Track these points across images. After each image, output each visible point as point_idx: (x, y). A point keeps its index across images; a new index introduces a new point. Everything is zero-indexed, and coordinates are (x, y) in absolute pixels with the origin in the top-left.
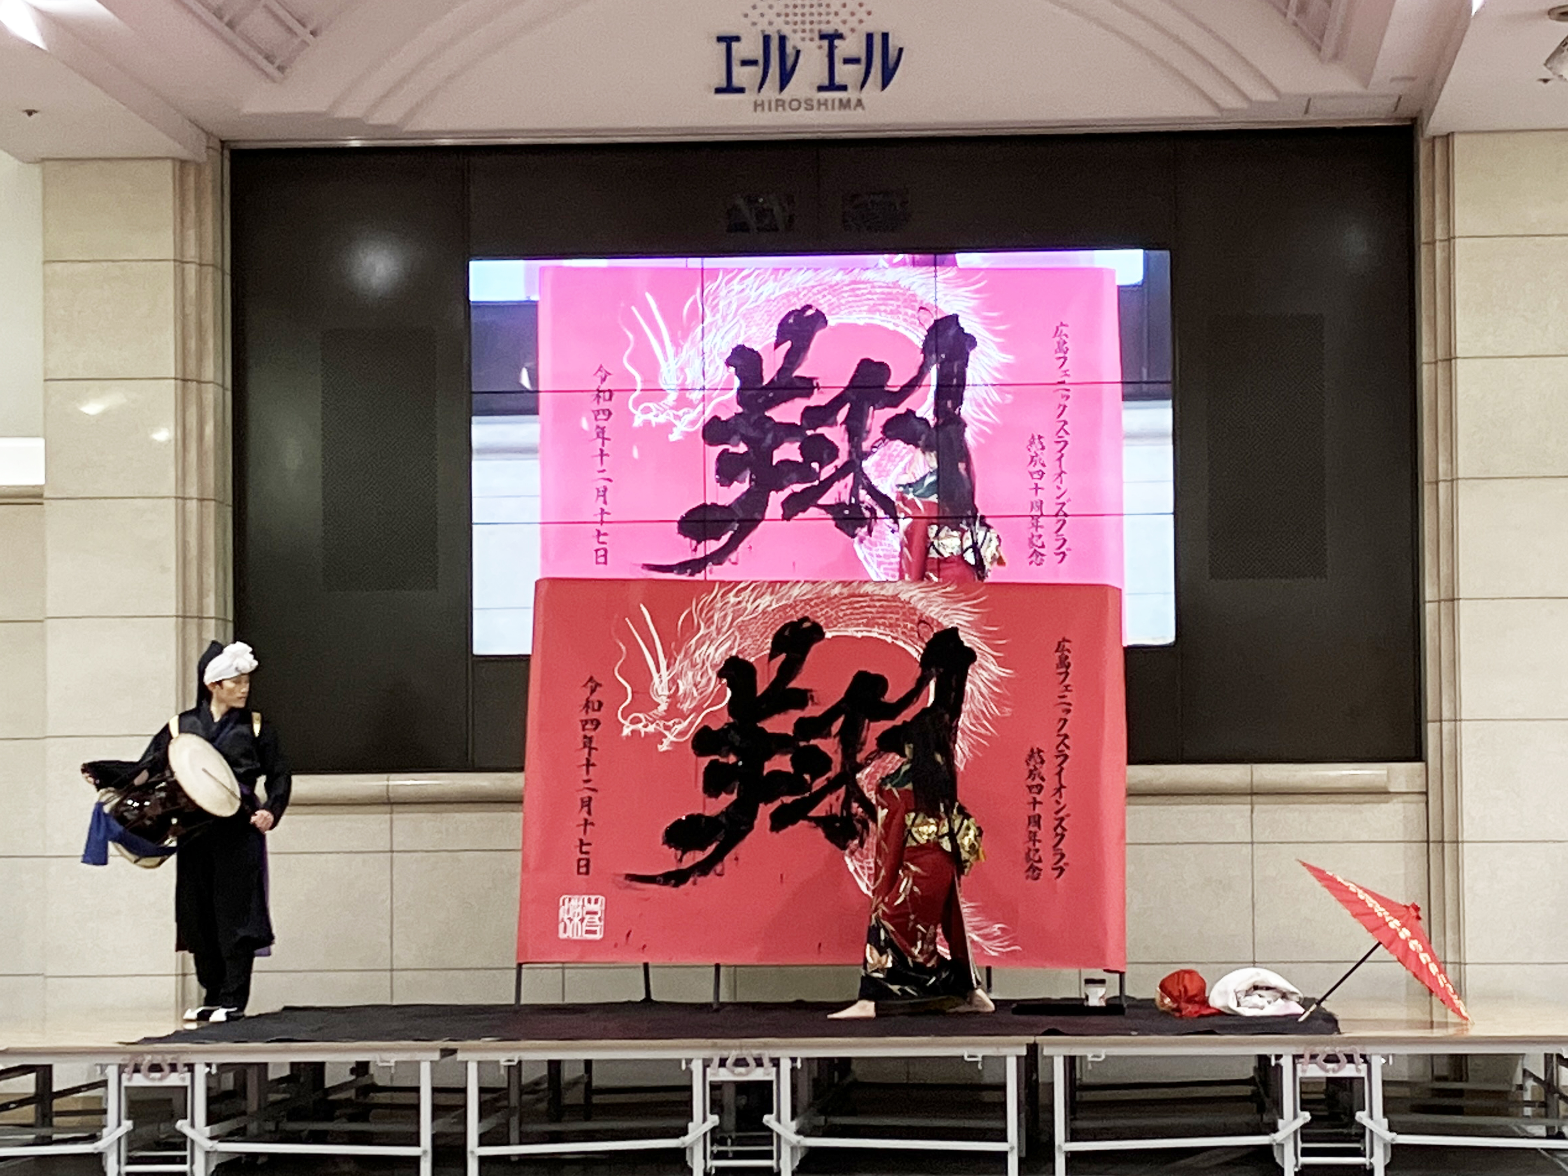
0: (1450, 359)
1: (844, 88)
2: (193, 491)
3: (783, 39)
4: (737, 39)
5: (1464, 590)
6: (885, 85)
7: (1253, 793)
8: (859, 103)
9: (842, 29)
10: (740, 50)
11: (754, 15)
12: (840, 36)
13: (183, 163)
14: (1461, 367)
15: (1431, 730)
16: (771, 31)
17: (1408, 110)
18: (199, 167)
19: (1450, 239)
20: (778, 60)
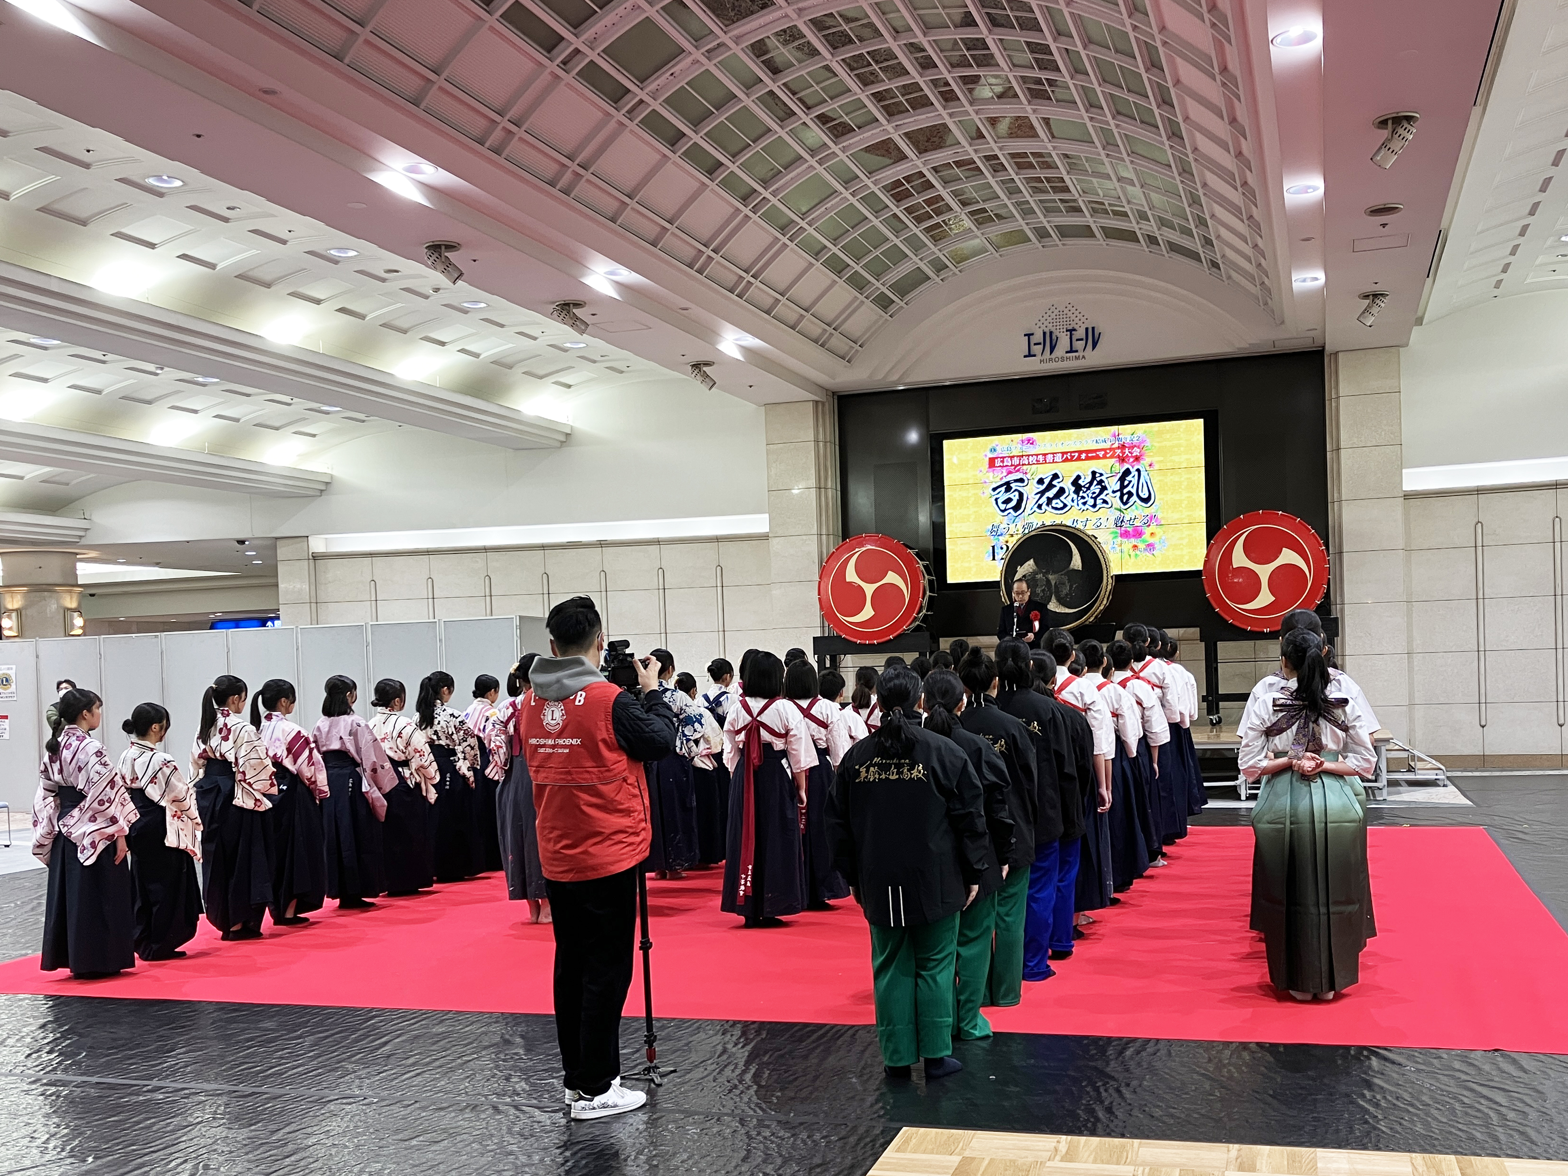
0: (1338, 449)
1: (1077, 351)
3: (1051, 333)
4: (1032, 334)
5: (1345, 549)
6: (1093, 349)
8: (1084, 357)
9: (1076, 327)
10: (1034, 340)
11: (1040, 324)
12: (1075, 330)
13: (817, 402)
14: (1343, 452)
16: (1047, 330)
17: (1319, 343)
18: (823, 404)
19: (1338, 397)
20: (1050, 342)
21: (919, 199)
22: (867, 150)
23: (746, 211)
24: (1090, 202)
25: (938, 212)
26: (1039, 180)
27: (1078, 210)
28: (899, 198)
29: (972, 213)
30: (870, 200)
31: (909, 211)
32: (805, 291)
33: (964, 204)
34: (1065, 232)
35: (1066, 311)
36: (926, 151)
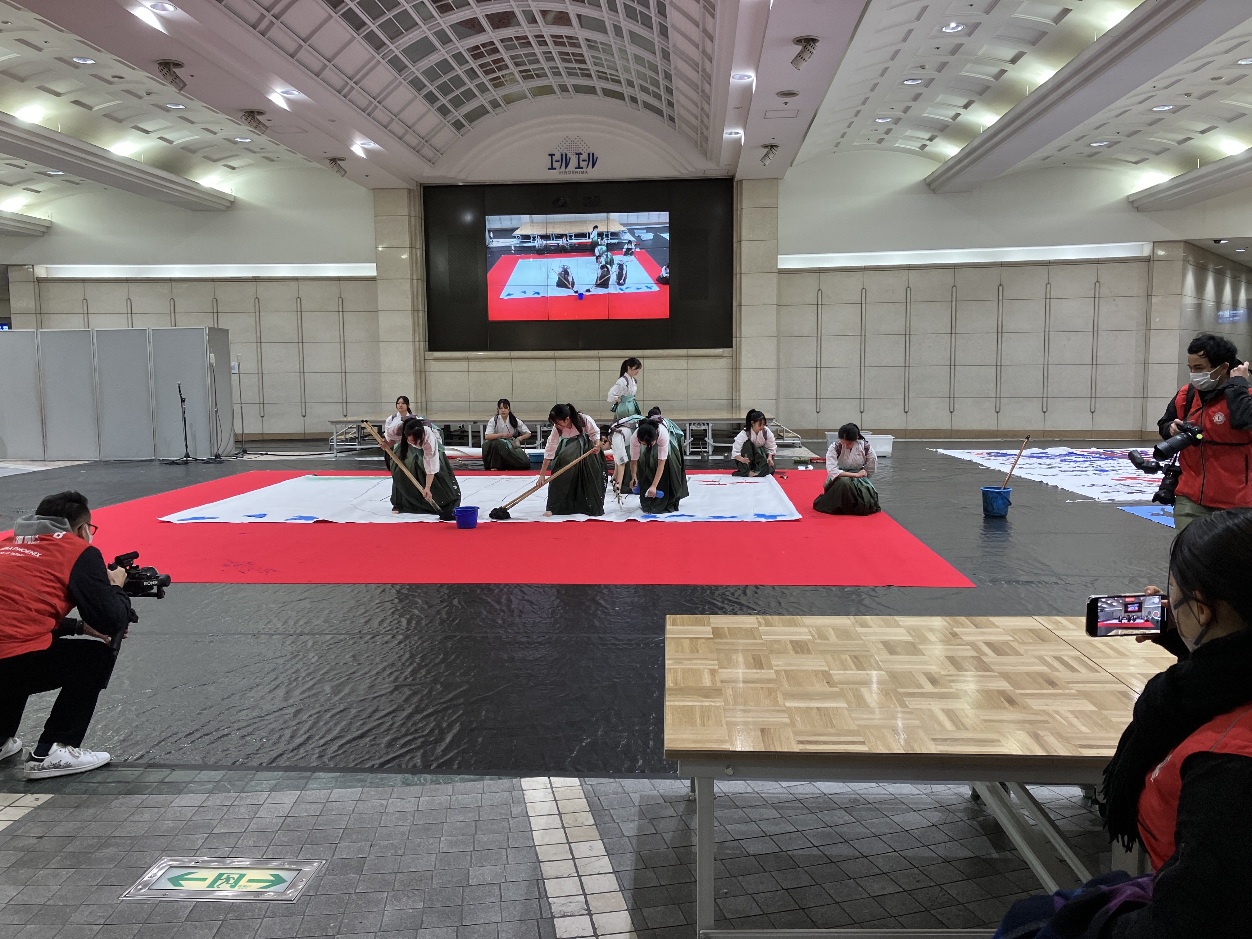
0: (741, 241)
1: (582, 168)
2: (415, 277)
3: (566, 155)
4: (554, 155)
5: (743, 303)
6: (593, 167)
7: (688, 356)
8: (586, 172)
9: (582, 152)
10: (555, 158)
11: (558, 148)
12: (581, 154)
13: (410, 190)
14: (743, 243)
15: (734, 340)
16: (563, 153)
17: (731, 174)
18: (414, 191)
19: (741, 209)
20: (565, 160)
21: (489, 59)
22: (461, 23)
23: (378, 57)
24: (598, 71)
25: (499, 68)
26: (567, 54)
27: (589, 76)
28: (476, 57)
29: (521, 72)
30: (459, 58)
31: (481, 66)
32: (409, 116)
33: (517, 64)
34: (578, 89)
35: (576, 141)
36: (498, 28)
